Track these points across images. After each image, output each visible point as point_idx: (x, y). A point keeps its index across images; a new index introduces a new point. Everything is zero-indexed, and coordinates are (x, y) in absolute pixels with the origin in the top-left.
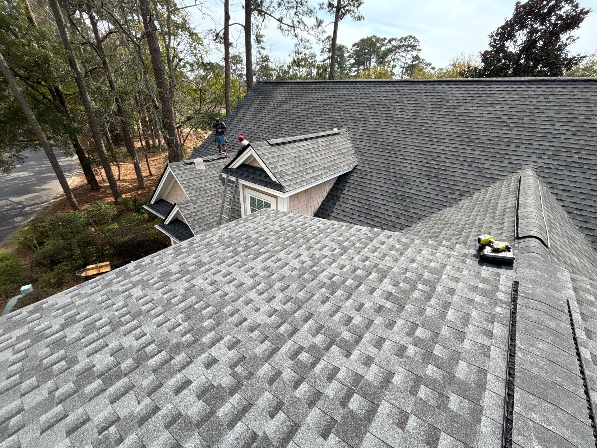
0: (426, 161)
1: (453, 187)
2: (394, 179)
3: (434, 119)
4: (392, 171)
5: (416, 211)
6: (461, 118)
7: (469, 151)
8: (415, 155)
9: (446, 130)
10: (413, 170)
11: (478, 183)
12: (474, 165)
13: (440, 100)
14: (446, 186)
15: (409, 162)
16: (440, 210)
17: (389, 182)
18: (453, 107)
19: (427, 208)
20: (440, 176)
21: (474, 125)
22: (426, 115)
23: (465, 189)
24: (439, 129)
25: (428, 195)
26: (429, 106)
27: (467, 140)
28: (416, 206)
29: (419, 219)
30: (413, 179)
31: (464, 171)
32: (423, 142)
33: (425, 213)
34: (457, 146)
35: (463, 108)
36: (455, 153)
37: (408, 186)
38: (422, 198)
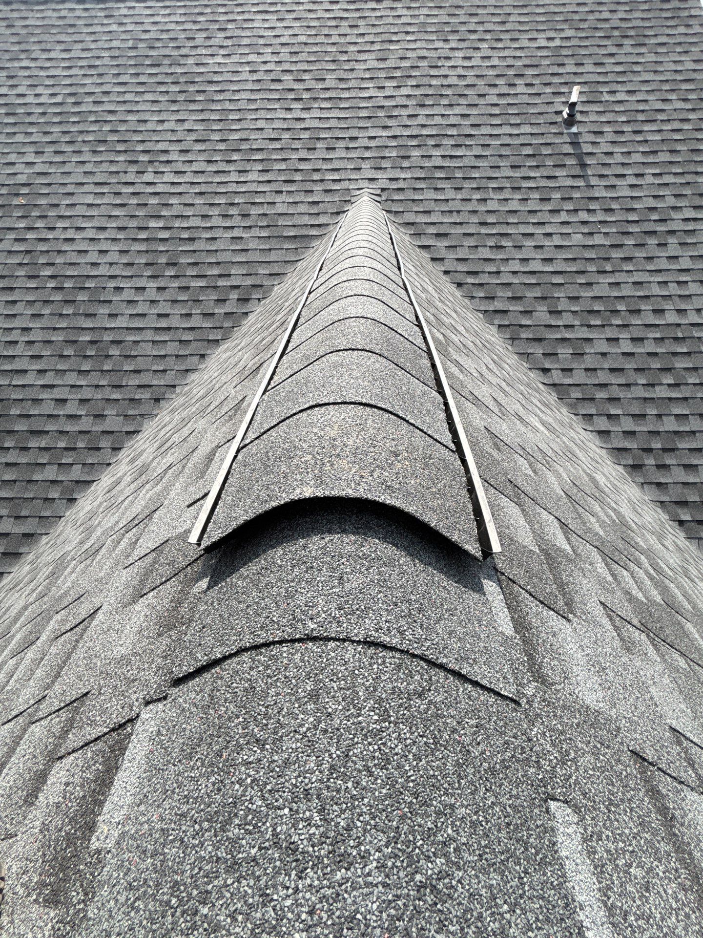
0: (134, 223)
1: (221, 283)
2: (58, 297)
3: (128, 97)
4: (48, 272)
5: (145, 379)
6: (192, 88)
7: (234, 177)
8: (103, 210)
9: (166, 126)
10: (108, 258)
11: (273, 257)
12: (255, 211)
13: (130, 44)
14: (202, 283)
15: (91, 234)
16: (203, 356)
17: (46, 311)
18: (166, 61)
19: (171, 363)
20: (183, 260)
21: (228, 105)
22: (105, 88)
23: (249, 281)
24: (150, 126)
25: (163, 324)
26: (107, 61)
27: (222, 146)
28: (140, 363)
29: (157, 400)
30: (112, 284)
31: (236, 233)
32: (114, 168)
33: (168, 379)
34: (202, 166)
35: (191, 61)
36: (203, 188)
37: (104, 310)
38: (149, 335)
